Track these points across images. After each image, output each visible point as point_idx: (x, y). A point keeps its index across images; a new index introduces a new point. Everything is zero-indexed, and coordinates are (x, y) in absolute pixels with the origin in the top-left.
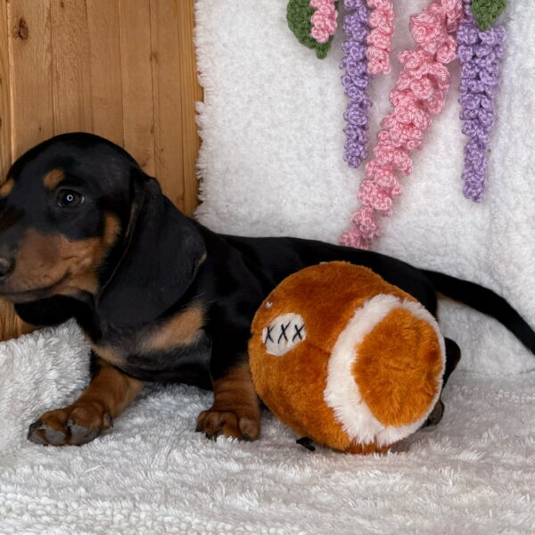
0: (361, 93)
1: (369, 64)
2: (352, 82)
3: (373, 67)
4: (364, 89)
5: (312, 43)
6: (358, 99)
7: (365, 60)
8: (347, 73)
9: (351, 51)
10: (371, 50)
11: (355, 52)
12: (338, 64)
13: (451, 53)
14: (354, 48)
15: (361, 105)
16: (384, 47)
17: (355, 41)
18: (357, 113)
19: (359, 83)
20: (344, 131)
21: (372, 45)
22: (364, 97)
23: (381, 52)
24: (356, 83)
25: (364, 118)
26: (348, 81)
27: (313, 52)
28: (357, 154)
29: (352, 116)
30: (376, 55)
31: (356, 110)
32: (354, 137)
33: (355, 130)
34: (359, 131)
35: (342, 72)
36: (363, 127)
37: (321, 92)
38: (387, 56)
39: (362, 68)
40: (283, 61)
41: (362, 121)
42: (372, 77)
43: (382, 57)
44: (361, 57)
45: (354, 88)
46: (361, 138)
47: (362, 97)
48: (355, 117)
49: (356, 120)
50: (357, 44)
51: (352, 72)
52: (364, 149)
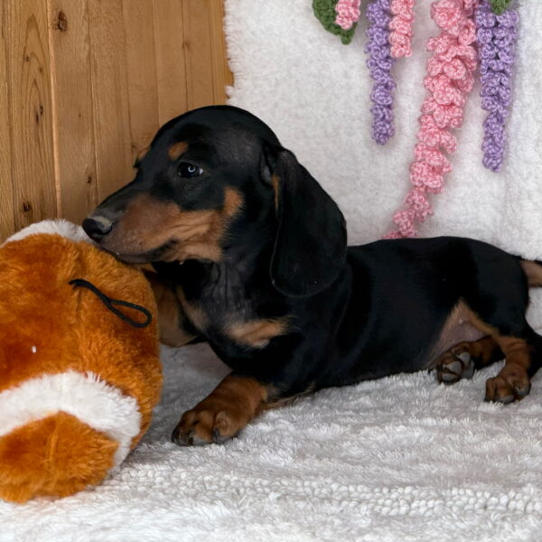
0: (386, 75)
1: (392, 49)
2: (377, 65)
3: (395, 51)
4: (388, 71)
5: (337, 30)
6: (383, 81)
7: (388, 45)
8: (371, 57)
9: (375, 37)
10: (393, 36)
11: (378, 37)
12: (363, 49)
13: (472, 35)
14: (378, 34)
15: (386, 86)
16: (406, 32)
17: (378, 27)
18: (383, 94)
19: (384, 65)
20: (371, 111)
21: (394, 30)
22: (389, 79)
23: (403, 37)
24: (380, 65)
25: (389, 98)
26: (373, 64)
27: (338, 38)
28: (385, 132)
29: (378, 98)
30: (398, 40)
31: (381, 91)
32: (381, 116)
33: (382, 109)
34: (385, 110)
35: (366, 57)
36: (389, 107)
37: (346, 75)
38: (409, 41)
39: (385, 52)
40: (309, 46)
41: (388, 101)
42: (395, 60)
43: (403, 42)
44: (385, 42)
45: (379, 70)
46: (387, 117)
47: (387, 79)
48: (381, 98)
49: (381, 101)
50: (380, 30)
51: (377, 56)
52: (390, 127)
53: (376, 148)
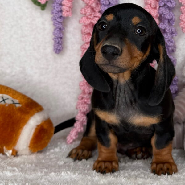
0: (60, 24)
1: (63, 13)
2: (56, 20)
3: (65, 14)
4: (61, 23)
5: (38, 4)
6: (59, 27)
7: (61, 11)
8: (54, 16)
9: (56, 8)
10: (64, 7)
11: (57, 8)
12: (50, 12)
13: (99, 8)
14: (57, 6)
15: (60, 29)
16: (69, 6)
17: (57, 3)
18: (58, 32)
19: (59, 20)
20: (53, 39)
21: (64, 5)
22: (61, 26)
23: (68, 8)
24: (58, 20)
25: (61, 34)
26: (54, 19)
27: (39, 8)
28: (59, 48)
29: (56, 34)
30: (66, 9)
31: (58, 31)
32: (57, 42)
33: (58, 39)
34: (59, 39)
35: (52, 16)
36: (61, 38)
37: (43, 24)
38: (71, 10)
39: (60, 14)
40: (26, 11)
41: (61, 35)
42: (64, 18)
43: (68, 10)
44: (60, 10)
45: (57, 22)
46: (60, 42)
47: (60, 26)
48: (58, 34)
49: (58, 35)
50: (58, 5)
51: (56, 16)
52: (62, 47)
53: (56, 55)
